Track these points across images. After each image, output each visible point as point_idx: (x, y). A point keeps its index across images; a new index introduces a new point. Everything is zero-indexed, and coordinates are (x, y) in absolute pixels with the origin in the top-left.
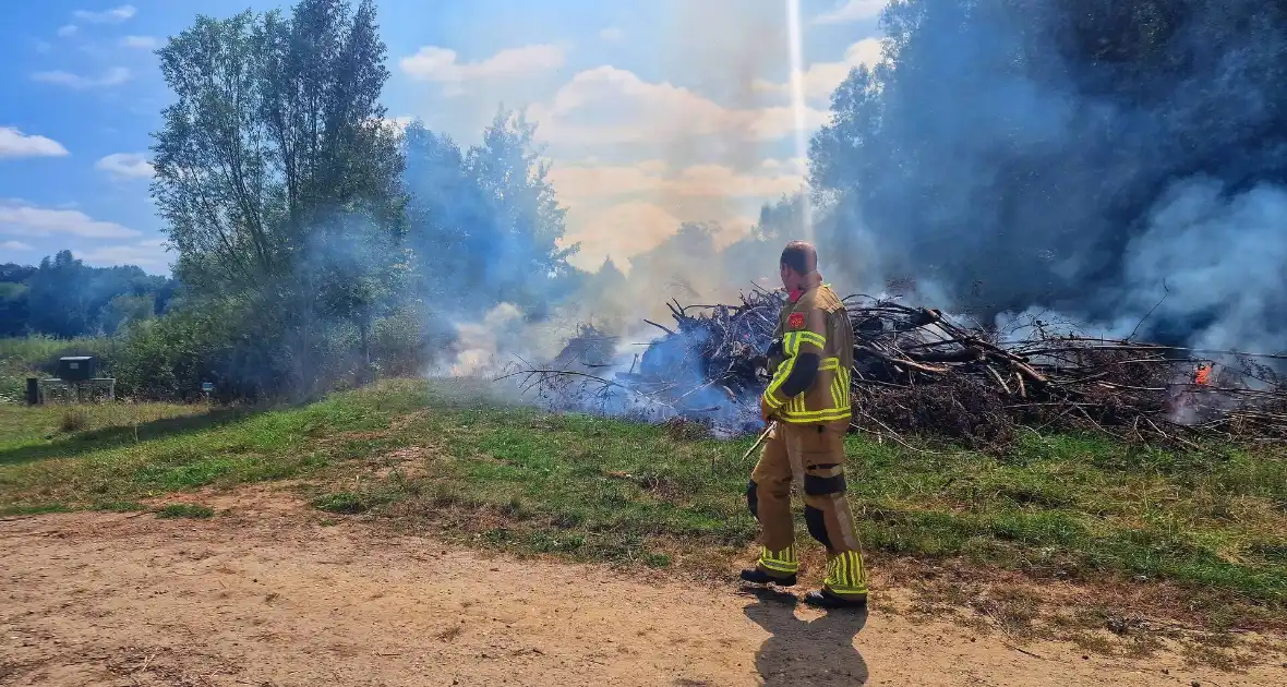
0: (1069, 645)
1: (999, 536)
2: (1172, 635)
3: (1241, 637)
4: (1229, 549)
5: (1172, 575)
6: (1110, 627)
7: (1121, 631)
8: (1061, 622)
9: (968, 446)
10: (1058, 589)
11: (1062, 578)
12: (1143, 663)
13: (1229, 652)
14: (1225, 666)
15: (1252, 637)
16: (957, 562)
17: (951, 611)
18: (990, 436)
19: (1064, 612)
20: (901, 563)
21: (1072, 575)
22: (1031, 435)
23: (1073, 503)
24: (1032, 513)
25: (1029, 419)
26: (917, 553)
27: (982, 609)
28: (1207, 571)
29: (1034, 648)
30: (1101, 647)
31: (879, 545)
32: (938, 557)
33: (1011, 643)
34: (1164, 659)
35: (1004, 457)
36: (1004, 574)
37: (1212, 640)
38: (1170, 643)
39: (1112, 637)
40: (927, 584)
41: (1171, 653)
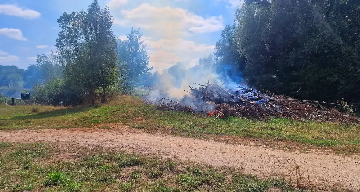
0: (281, 150)
1: (268, 135)
3: (309, 150)
4: (309, 137)
5: (299, 141)
6: (288, 148)
8: (280, 147)
9: (259, 120)
10: (280, 143)
12: (293, 153)
13: (307, 151)
14: (307, 153)
15: (311, 150)
16: (262, 139)
17: (261, 146)
18: (264, 118)
19: (281, 146)
20: (252, 139)
21: (281, 140)
22: (272, 118)
23: (281, 130)
24: (274, 131)
25: (272, 115)
26: (254, 137)
27: (267, 145)
28: (304, 140)
29: (276, 150)
30: (287, 151)
31: (247, 136)
32: (258, 138)
33: (272, 150)
34: (296, 152)
35: (267, 122)
36: (270, 140)
37: (305, 150)
38: (298, 150)
39: (288, 149)
40: (257, 142)
41: (298, 151)
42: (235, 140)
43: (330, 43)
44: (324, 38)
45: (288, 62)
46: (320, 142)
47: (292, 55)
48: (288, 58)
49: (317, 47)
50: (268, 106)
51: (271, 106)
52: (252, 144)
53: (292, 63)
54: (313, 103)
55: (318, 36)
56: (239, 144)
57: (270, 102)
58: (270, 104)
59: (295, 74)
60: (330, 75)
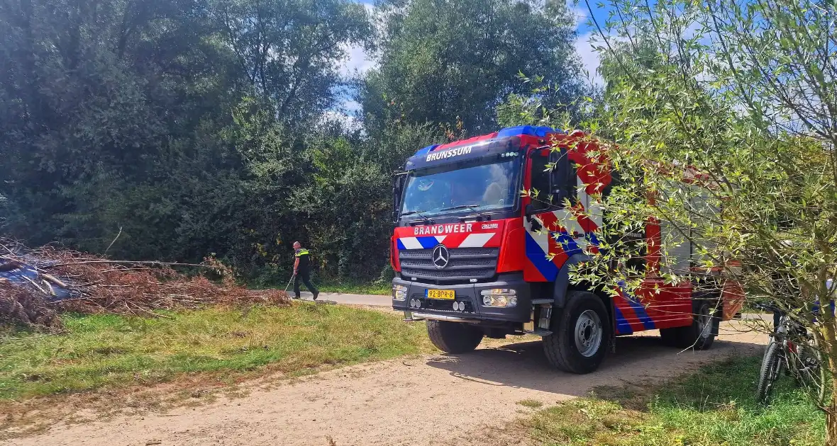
0: (183, 408)
2: (217, 392)
3: (239, 385)
4: (215, 355)
5: (204, 370)
6: (193, 396)
7: (199, 396)
8: (173, 400)
10: (162, 388)
11: (161, 382)
12: (215, 405)
13: (239, 392)
14: (241, 397)
15: (242, 384)
16: (104, 389)
17: (119, 412)
19: (172, 396)
20: (74, 397)
21: (165, 380)
26: (80, 391)
27: (135, 406)
28: (214, 365)
29: (170, 413)
30: (198, 404)
31: (51, 392)
32: (94, 389)
33: (159, 414)
36: (133, 388)
37: (231, 390)
38: (218, 395)
39: (197, 400)
40: (98, 403)
41: (222, 398)
42: (17, 417)
43: (143, 127)
44: (126, 111)
45: (38, 160)
46: (246, 360)
47: (48, 143)
48: (35, 149)
49: (114, 132)
50: (44, 286)
51: (54, 283)
52: (86, 413)
53: (51, 163)
54: (157, 265)
55: (112, 105)
56: (41, 430)
57: (45, 273)
58: (48, 280)
59: (66, 191)
60: (158, 200)
